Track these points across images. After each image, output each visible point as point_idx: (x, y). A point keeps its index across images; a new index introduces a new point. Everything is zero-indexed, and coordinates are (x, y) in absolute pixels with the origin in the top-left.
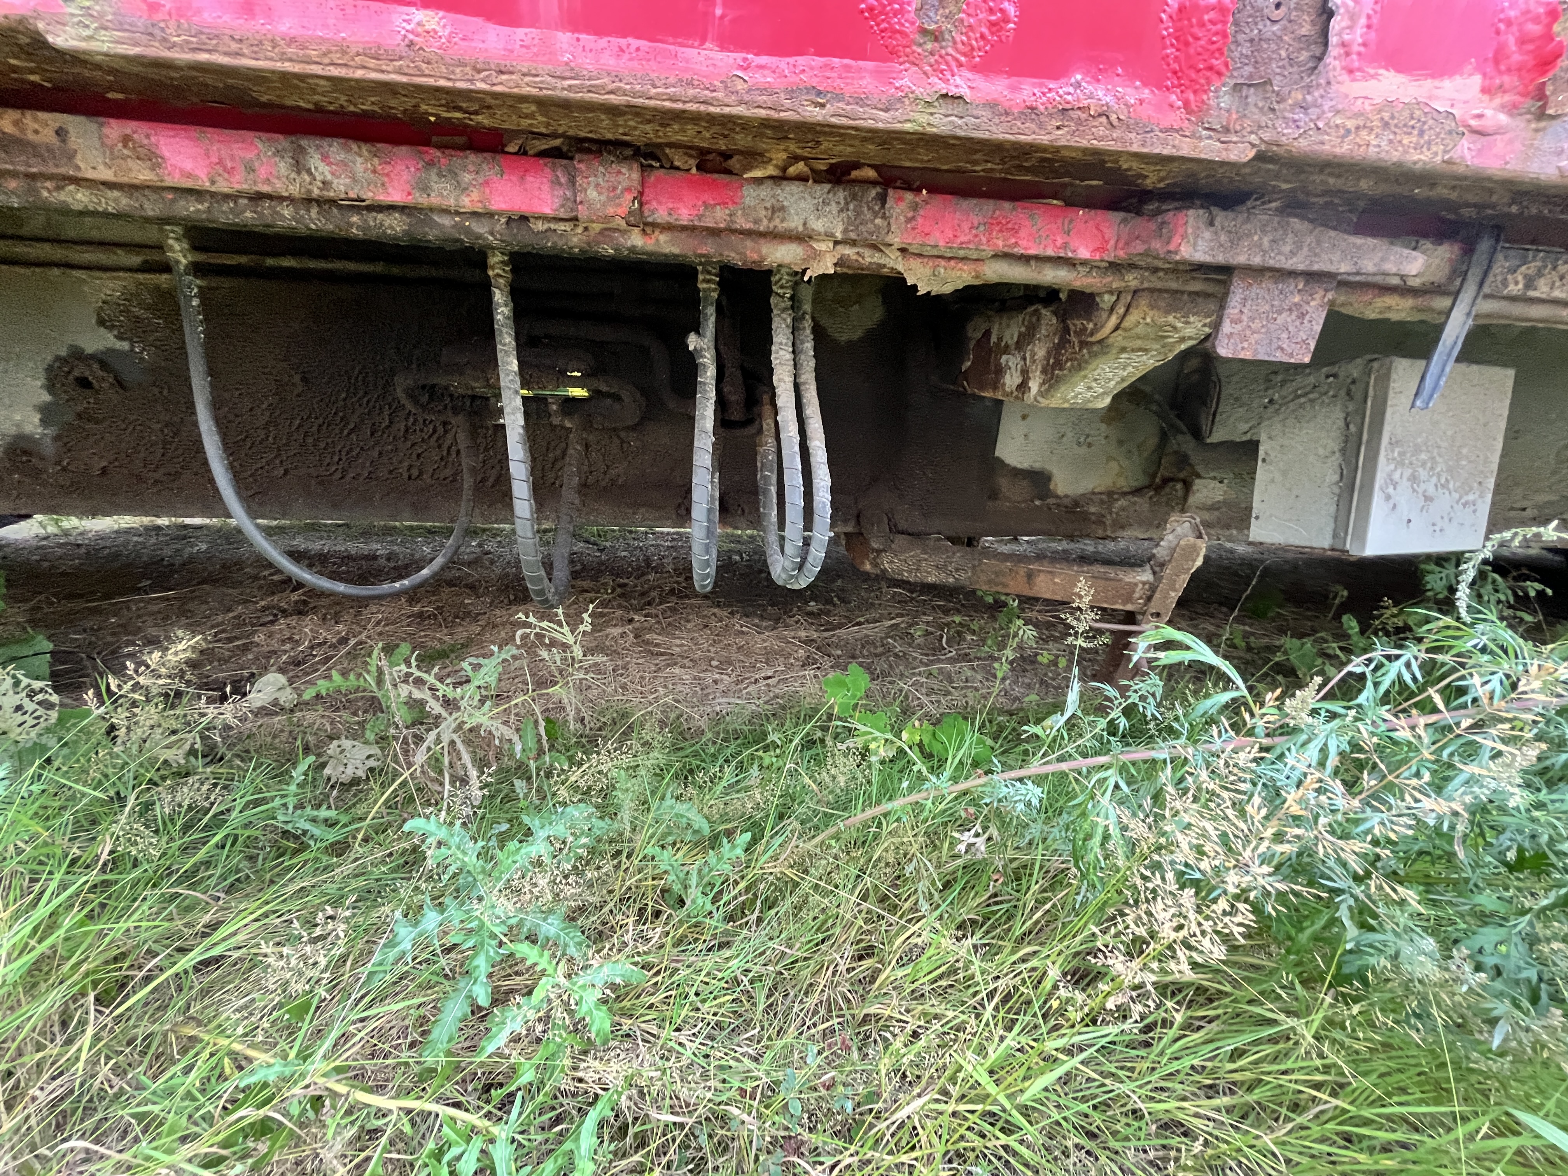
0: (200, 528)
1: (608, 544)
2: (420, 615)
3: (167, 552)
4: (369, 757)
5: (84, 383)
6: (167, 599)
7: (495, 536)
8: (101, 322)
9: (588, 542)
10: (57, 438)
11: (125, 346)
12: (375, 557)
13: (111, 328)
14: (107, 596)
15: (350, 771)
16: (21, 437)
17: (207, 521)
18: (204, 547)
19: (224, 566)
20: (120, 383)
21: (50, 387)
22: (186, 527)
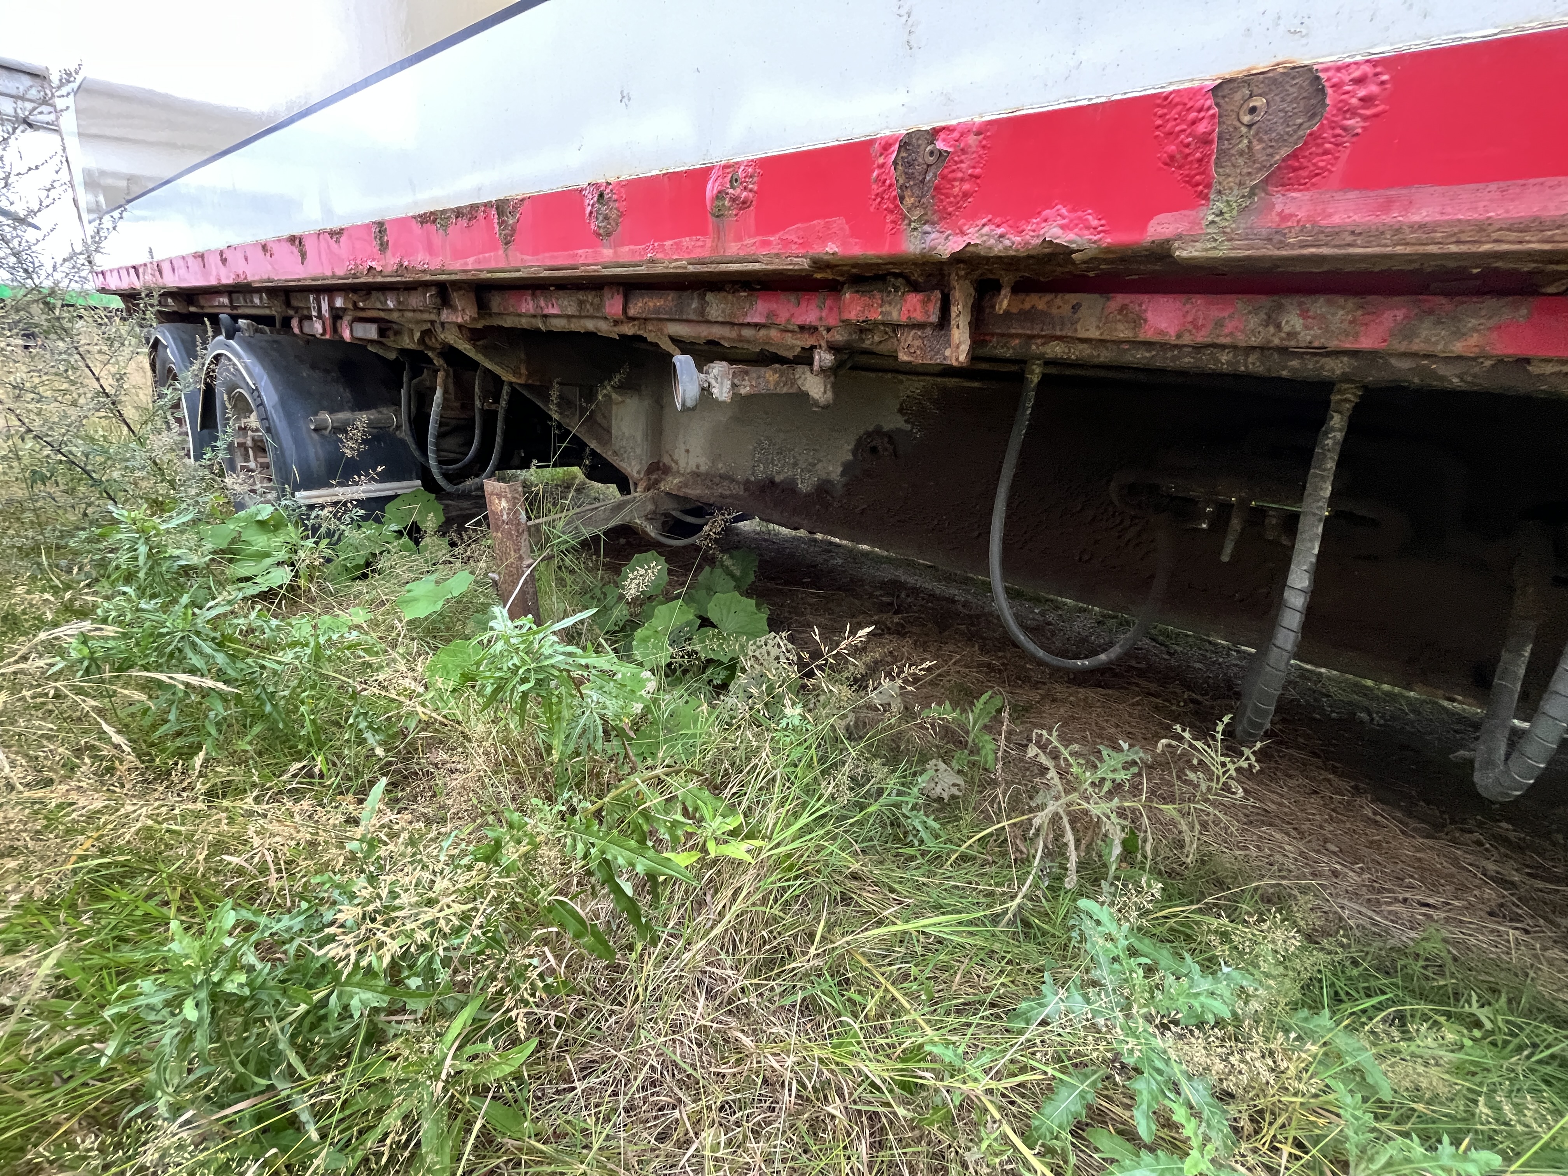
0: (838, 546)
1: (1179, 649)
2: (989, 665)
3: (820, 559)
4: (954, 785)
5: (874, 450)
6: (818, 596)
7: (1057, 608)
8: (901, 411)
9: (1154, 640)
10: (845, 485)
11: (908, 427)
12: (954, 602)
13: (903, 415)
14: (786, 583)
15: (938, 790)
16: (828, 481)
17: (844, 542)
18: (840, 561)
19: (852, 580)
20: (895, 454)
21: (855, 452)
22: (831, 543)
